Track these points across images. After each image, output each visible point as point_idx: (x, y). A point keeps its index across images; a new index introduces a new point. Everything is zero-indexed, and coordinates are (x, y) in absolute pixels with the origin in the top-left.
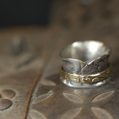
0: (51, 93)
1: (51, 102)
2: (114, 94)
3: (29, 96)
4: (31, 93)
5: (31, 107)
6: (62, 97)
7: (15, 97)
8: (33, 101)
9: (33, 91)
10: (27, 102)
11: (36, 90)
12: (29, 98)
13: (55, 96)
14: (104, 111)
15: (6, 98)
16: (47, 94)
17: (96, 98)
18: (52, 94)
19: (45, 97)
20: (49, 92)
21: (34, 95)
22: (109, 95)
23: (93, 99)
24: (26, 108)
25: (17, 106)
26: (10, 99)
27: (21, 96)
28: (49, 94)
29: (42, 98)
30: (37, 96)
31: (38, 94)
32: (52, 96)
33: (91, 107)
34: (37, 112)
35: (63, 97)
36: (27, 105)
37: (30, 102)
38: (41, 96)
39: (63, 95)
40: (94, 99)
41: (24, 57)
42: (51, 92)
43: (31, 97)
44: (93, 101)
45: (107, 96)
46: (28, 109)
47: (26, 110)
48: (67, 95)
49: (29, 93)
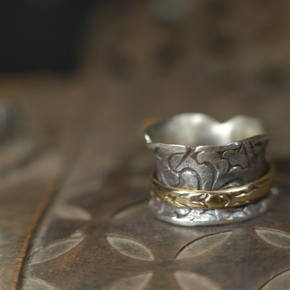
0: (78, 238)
1: (78, 259)
2: (230, 239)
3: (26, 244)
4: (29, 236)
5: (28, 272)
6: (104, 247)
8: (35, 256)
9: (34, 232)
10: (20, 260)
11: (43, 230)
12: (24, 249)
13: (86, 246)
14: (205, 282)
16: (68, 241)
17: (187, 248)
18: (82, 239)
19: (65, 247)
20: (74, 235)
21: (38, 241)
22: (220, 243)
23: (179, 252)
24: (17, 274)
27: (5, 246)
28: (72, 240)
29: (56, 250)
30: (45, 246)
31: (47, 241)
32: (80, 243)
33: (173, 271)
34: (44, 283)
35: (106, 246)
36: (19, 266)
37: (26, 260)
38: (54, 245)
39: (107, 241)
40: (183, 252)
41: (16, 151)
42: (78, 234)
43: (29, 248)
44: (178, 258)
45: (215, 245)
46: (21, 277)
47: (16, 279)
48: (116, 243)
49: (25, 237)
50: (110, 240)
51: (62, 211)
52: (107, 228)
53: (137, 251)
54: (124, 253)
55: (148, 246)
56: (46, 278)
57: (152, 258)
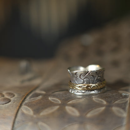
1: (39, 102)
3: (24, 97)
4: (26, 96)
5: (23, 104)
6: (47, 100)
7: (14, 98)
8: (26, 101)
9: (28, 95)
10: (22, 101)
11: (31, 95)
13: (42, 99)
15: (7, 97)
16: (37, 98)
17: (71, 101)
20: (39, 97)
21: (28, 97)
25: (14, 102)
26: (10, 98)
27: (18, 97)
29: (33, 100)
31: (31, 97)
32: (40, 99)
33: (65, 106)
34: (27, 107)
36: (21, 102)
38: (33, 98)
39: (48, 98)
42: (41, 96)
43: (25, 98)
47: (19, 105)
49: (24, 96)
50: (50, 98)
51: (38, 91)
52: (49, 95)
53: (56, 101)
54: (53, 101)
55: (60, 100)
56: (28, 106)
57: (60, 103)
